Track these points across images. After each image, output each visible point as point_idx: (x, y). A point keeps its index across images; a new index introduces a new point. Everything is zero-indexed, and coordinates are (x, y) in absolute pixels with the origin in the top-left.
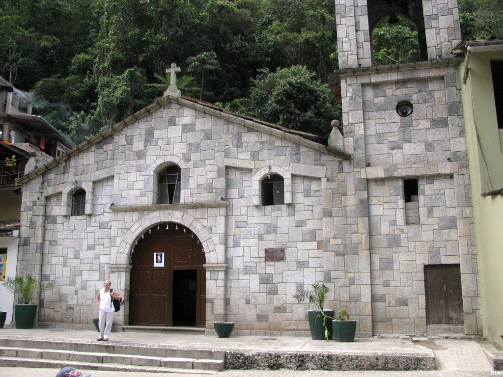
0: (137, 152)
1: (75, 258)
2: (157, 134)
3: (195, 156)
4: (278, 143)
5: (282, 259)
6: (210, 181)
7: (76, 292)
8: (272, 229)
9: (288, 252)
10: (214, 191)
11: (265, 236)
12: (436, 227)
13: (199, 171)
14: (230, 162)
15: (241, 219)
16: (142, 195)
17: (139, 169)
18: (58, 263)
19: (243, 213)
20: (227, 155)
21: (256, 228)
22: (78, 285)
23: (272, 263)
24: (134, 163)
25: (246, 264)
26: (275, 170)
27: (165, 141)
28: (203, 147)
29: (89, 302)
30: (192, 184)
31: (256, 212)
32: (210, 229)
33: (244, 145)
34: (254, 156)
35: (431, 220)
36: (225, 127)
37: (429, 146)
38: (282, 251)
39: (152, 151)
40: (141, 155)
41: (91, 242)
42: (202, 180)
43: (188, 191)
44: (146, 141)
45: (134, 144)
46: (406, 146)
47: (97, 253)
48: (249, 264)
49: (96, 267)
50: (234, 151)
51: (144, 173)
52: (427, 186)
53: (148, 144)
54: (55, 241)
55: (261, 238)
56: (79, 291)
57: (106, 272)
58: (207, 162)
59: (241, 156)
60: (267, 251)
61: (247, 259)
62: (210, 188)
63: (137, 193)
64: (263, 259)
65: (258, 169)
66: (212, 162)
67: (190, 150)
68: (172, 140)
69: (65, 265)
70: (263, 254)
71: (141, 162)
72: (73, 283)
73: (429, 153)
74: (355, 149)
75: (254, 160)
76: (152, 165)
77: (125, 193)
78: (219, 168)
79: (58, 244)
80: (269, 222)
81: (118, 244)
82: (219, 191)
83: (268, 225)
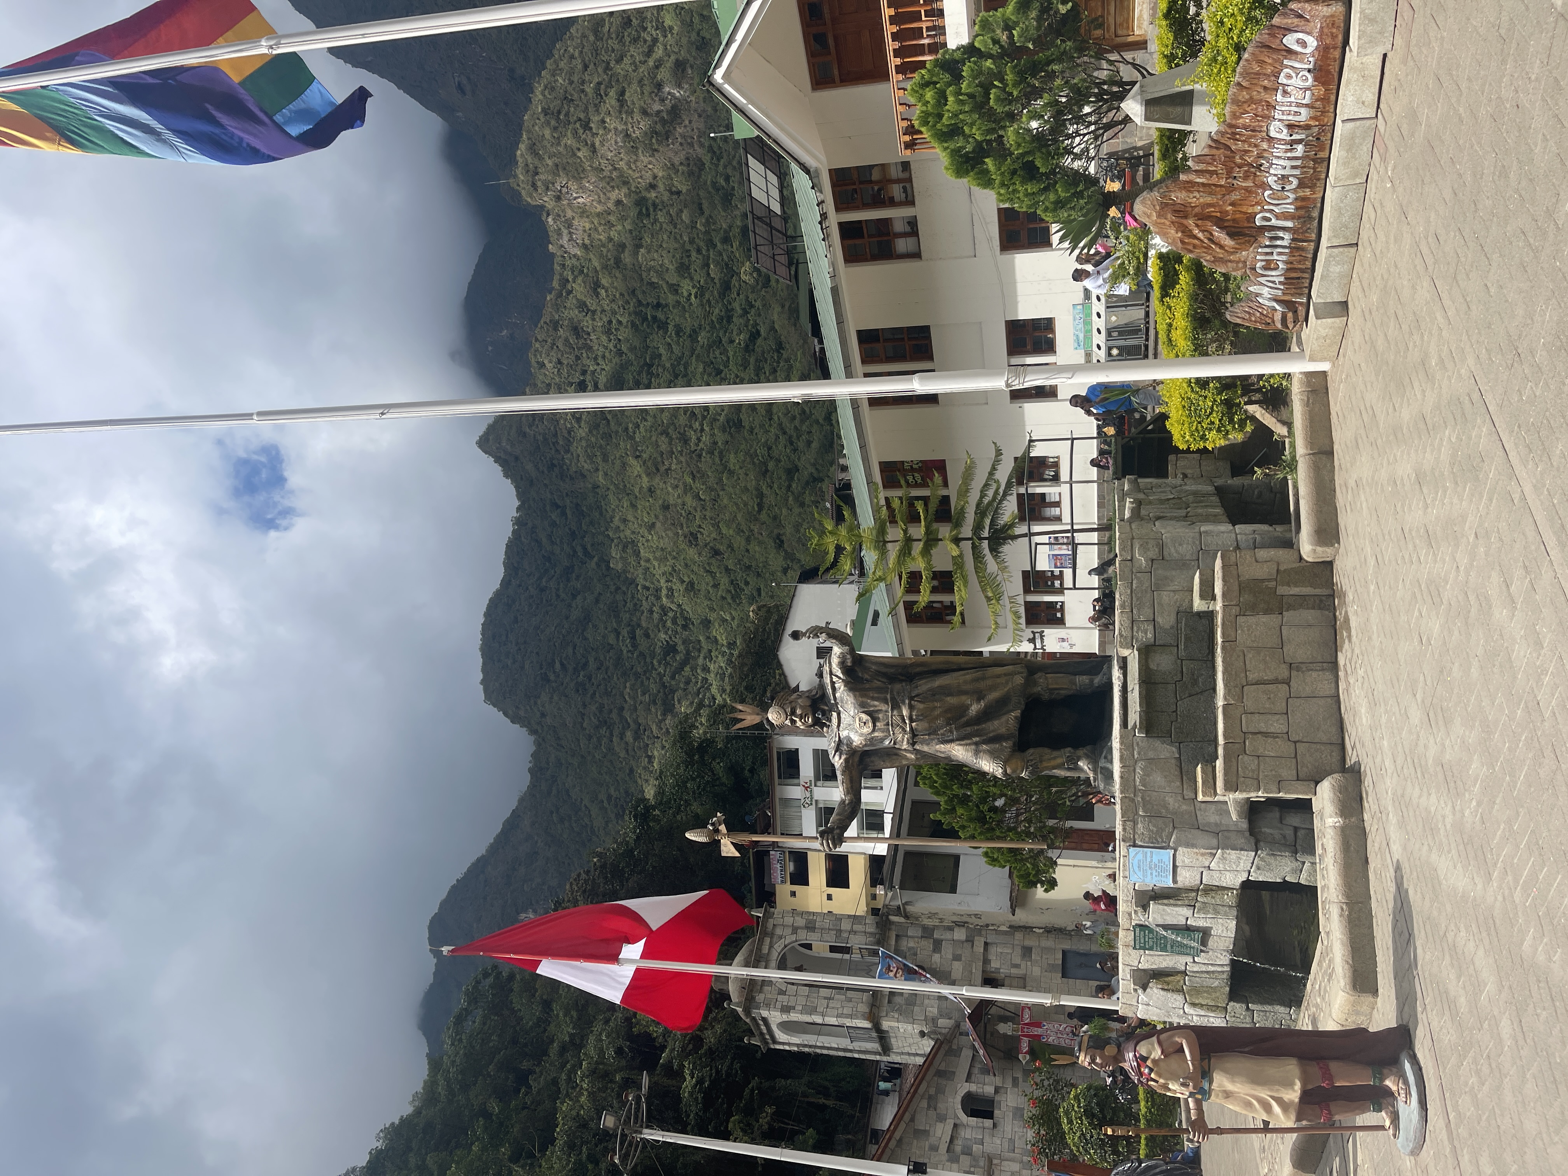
4: (932, 1091)
12: (1029, 963)
14: (943, 1148)
15: (1006, 1145)
19: (999, 1142)
20: (935, 1148)
21: (1016, 1129)
26: (959, 1099)
31: (1000, 1128)
33: (928, 1128)
34: (942, 1118)
35: (1023, 966)
37: (957, 958)
50: (932, 1140)
52: (993, 965)
59: (939, 1133)
65: (956, 1116)
73: (963, 959)
74: (950, 1019)
75: (946, 1120)
80: (1011, 1114)
82: (974, 1163)
83: (1014, 1115)
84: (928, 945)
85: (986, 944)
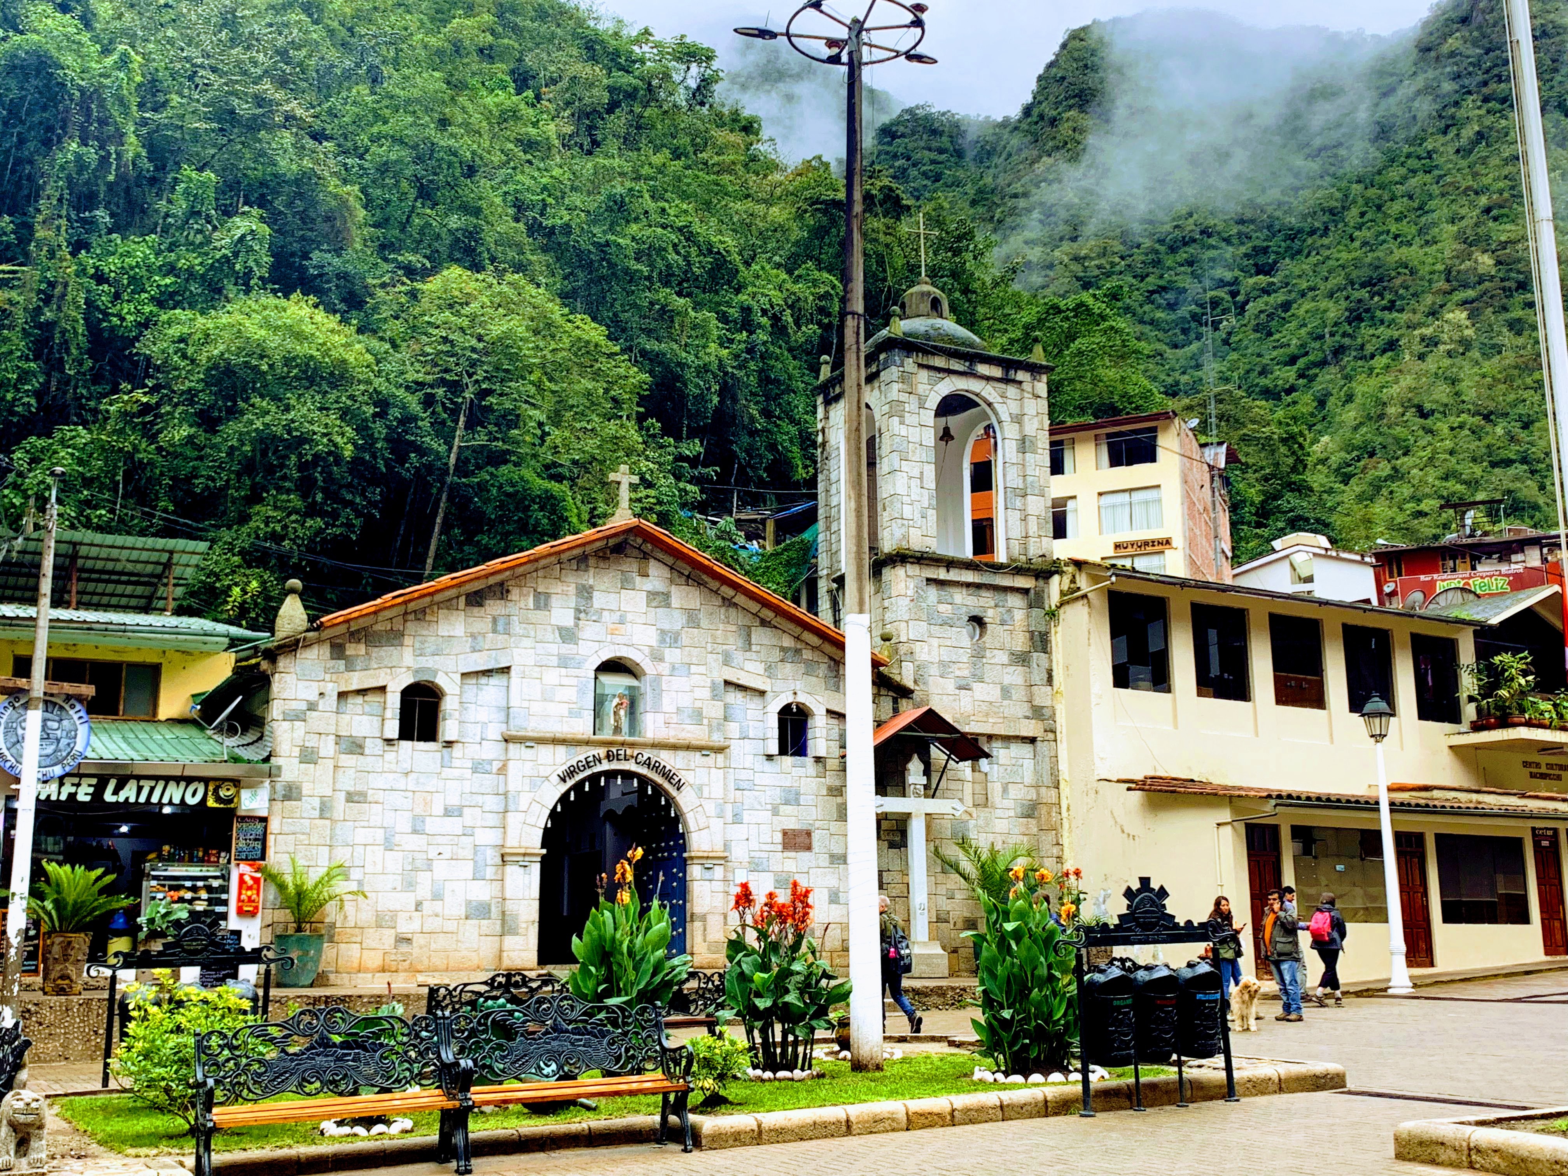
0: (560, 629)
1: (415, 832)
2: (599, 600)
3: (672, 655)
4: (807, 654)
5: (809, 848)
6: (698, 704)
7: (418, 906)
8: (792, 798)
9: (816, 836)
10: (705, 721)
11: (782, 808)
12: (1012, 813)
13: (679, 682)
14: (731, 675)
15: (744, 775)
16: (572, 714)
17: (564, 662)
18: (371, 842)
19: (748, 764)
20: (727, 661)
21: (768, 793)
22: (423, 891)
23: (792, 854)
24: (554, 648)
25: (753, 854)
26: (802, 698)
27: (616, 617)
28: (685, 639)
29: (451, 926)
30: (668, 703)
31: (768, 766)
32: (700, 788)
33: (754, 648)
34: (770, 670)
35: (1007, 803)
36: (723, 610)
37: (1006, 692)
38: (809, 834)
39: (589, 630)
40: (567, 635)
41: (454, 800)
42: (685, 701)
43: (660, 718)
44: (578, 611)
45: (553, 611)
46: (976, 686)
47: (468, 823)
48: (757, 854)
49: (468, 853)
50: (738, 657)
51: (576, 672)
52: (1002, 751)
53: (582, 616)
54: (363, 794)
55: (775, 812)
56: (426, 905)
57: (489, 862)
58: (693, 669)
59: (749, 666)
60: (785, 833)
61: (754, 845)
62: (698, 715)
63: (564, 709)
64: (780, 847)
65: (777, 694)
66: (702, 669)
67: (663, 641)
68: (629, 617)
69: (389, 846)
70: (779, 838)
71: (567, 649)
72: (410, 885)
73: (1006, 703)
74: (915, 682)
75: (769, 677)
76: (591, 660)
77: (536, 707)
78: (714, 685)
79: (369, 799)
80: (788, 784)
81: (523, 806)
82: (715, 723)
83: (787, 790)
84: (1020, 642)
85: (1033, 740)
